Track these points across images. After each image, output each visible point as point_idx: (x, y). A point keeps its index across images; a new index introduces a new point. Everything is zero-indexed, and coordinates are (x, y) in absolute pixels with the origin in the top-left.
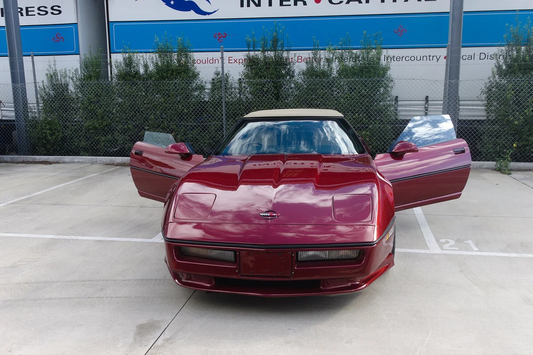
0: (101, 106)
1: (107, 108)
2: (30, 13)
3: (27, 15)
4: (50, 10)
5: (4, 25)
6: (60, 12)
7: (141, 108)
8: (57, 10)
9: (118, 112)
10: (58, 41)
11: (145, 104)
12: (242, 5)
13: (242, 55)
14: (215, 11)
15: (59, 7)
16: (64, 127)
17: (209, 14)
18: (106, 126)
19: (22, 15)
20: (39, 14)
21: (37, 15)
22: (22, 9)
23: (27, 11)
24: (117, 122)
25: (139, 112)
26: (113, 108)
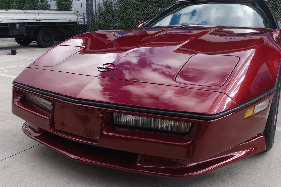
0: (127, 15)
1: (130, 16)
7: (149, 16)
9: (135, 18)
11: (151, 13)
16: (108, 27)
18: (129, 27)
24: (135, 25)
25: (147, 18)
26: (133, 16)
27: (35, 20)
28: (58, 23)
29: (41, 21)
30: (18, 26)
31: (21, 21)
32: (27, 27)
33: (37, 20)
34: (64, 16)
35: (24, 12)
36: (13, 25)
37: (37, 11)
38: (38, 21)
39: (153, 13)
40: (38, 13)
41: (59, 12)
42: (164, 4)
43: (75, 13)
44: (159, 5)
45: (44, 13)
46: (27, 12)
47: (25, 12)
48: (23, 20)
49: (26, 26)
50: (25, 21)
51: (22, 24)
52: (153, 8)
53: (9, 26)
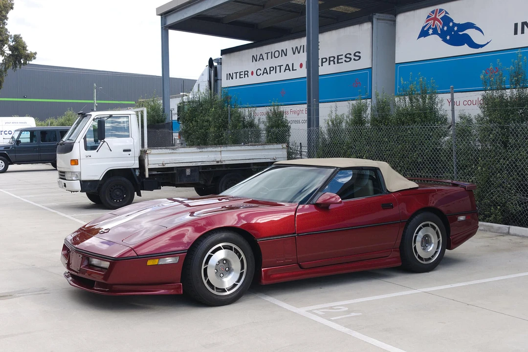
2: (340, 61)
3: (338, 63)
4: (352, 57)
5: (306, 76)
6: (360, 57)
7: (385, 155)
8: (358, 56)
10: (356, 86)
11: (387, 150)
12: (516, 33)
13: (477, 96)
14: (488, 43)
15: (359, 53)
17: (482, 46)
19: (334, 63)
20: (345, 61)
21: (344, 62)
22: (334, 57)
23: (338, 59)
27: (215, 162)
28: (252, 165)
29: (224, 163)
30: (188, 172)
31: (194, 164)
32: (202, 172)
33: (218, 162)
34: (263, 154)
35: (199, 150)
36: (182, 170)
37: (219, 149)
38: (219, 164)
39: (389, 150)
40: (221, 151)
41: (255, 148)
42: (405, 136)
43: (283, 148)
44: (398, 138)
45: (230, 150)
46: (203, 150)
47: (201, 150)
48: (197, 163)
49: (200, 170)
50: (199, 164)
51: (194, 169)
52: (389, 142)
53: (175, 172)
